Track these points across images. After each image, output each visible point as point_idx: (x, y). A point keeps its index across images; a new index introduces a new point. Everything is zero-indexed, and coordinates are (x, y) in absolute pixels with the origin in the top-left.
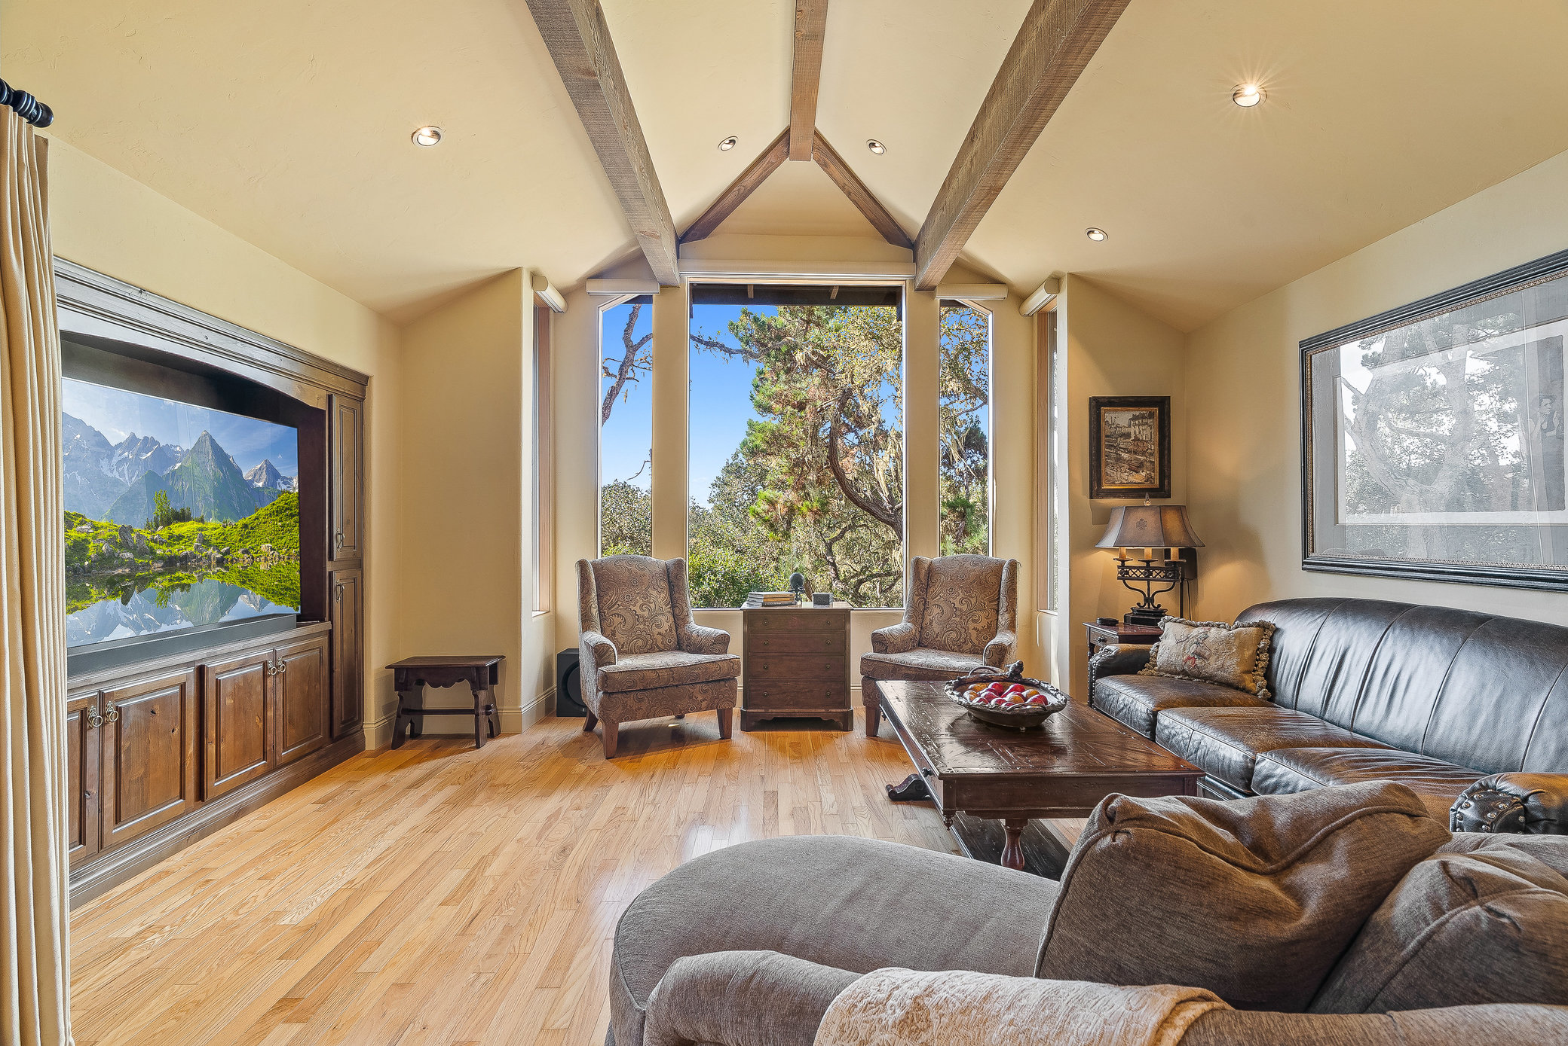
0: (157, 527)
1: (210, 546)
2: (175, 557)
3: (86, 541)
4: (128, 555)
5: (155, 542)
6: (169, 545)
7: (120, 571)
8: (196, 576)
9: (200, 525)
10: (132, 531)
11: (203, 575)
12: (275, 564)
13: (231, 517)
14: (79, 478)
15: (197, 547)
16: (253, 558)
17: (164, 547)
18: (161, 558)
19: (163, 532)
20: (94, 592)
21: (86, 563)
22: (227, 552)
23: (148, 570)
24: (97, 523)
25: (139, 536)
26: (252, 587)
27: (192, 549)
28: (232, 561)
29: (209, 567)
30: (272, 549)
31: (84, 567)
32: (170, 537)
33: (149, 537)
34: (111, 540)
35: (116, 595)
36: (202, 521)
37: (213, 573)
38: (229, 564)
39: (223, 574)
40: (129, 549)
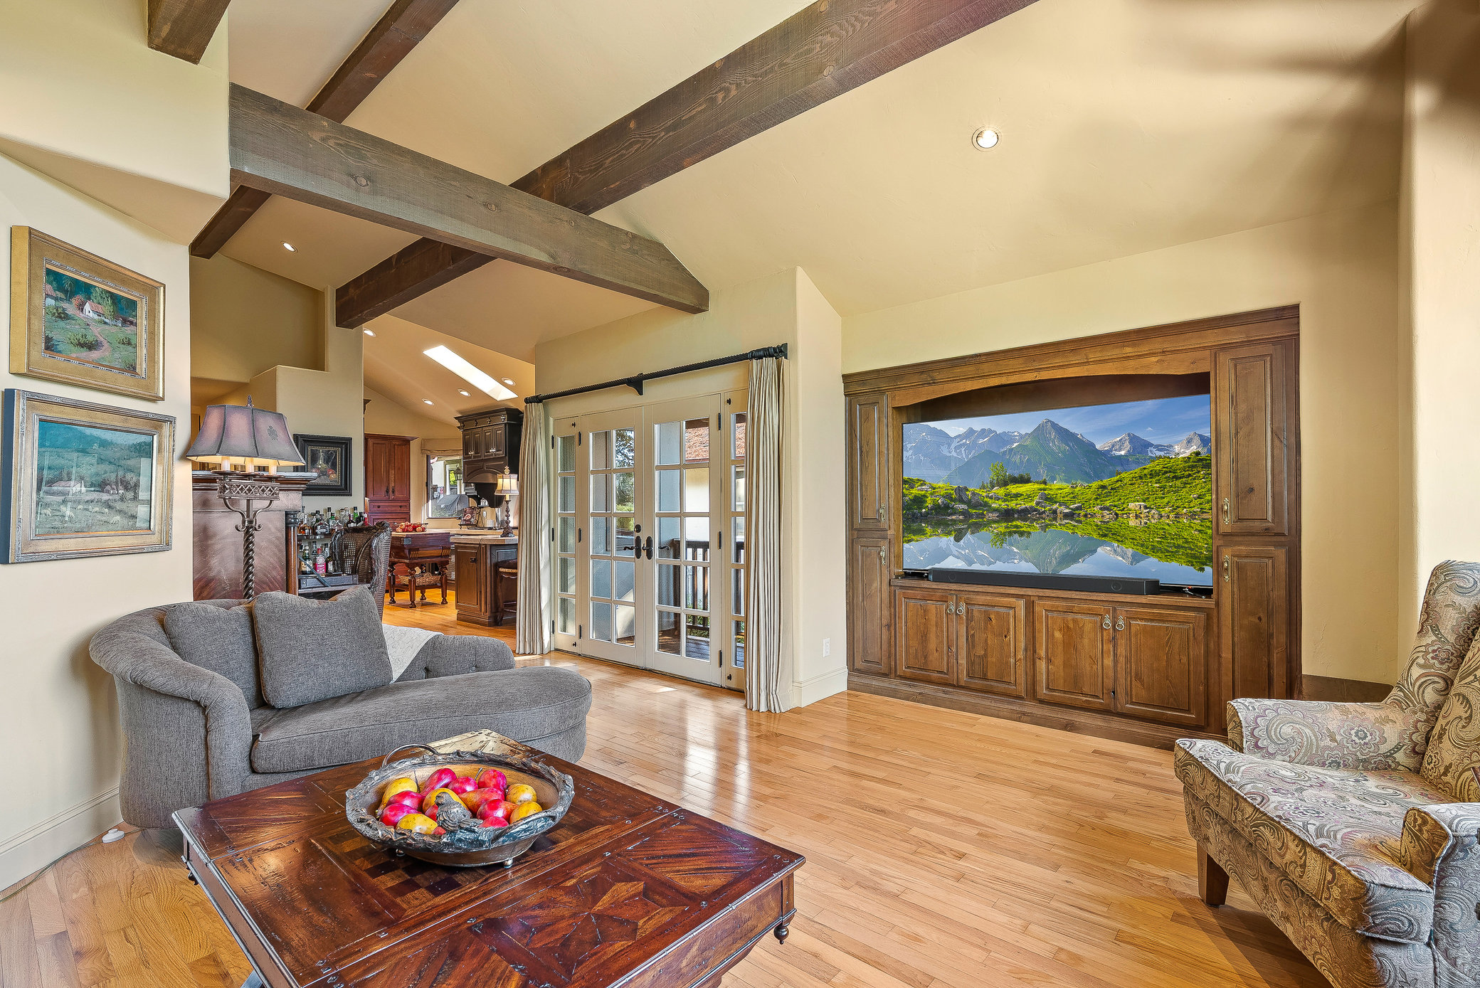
0: (993, 487)
1: (1056, 502)
2: (1013, 510)
3: (925, 496)
4: (962, 507)
5: (991, 498)
6: (1005, 501)
7: (954, 517)
8: (1037, 526)
9: (1043, 486)
10: (967, 490)
11: (1047, 525)
12: (1153, 521)
13: (1082, 480)
14: (922, 458)
15: (1038, 504)
16: (1117, 514)
17: (1000, 502)
18: (996, 510)
19: (1000, 491)
20: (929, 530)
21: (924, 510)
22: (1079, 508)
23: (983, 518)
24: (934, 485)
25: (974, 494)
26: (1118, 541)
27: (1033, 504)
28: (1085, 516)
29: (1055, 519)
30: (1146, 507)
31: (921, 513)
32: (1006, 495)
33: (984, 494)
34: (948, 496)
35: (949, 533)
36: (1045, 483)
37: (1060, 525)
38: (1082, 519)
39: (1074, 526)
40: (961, 501)
